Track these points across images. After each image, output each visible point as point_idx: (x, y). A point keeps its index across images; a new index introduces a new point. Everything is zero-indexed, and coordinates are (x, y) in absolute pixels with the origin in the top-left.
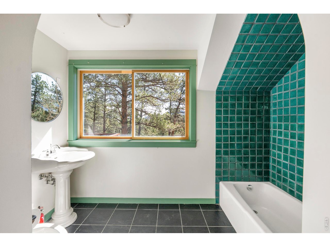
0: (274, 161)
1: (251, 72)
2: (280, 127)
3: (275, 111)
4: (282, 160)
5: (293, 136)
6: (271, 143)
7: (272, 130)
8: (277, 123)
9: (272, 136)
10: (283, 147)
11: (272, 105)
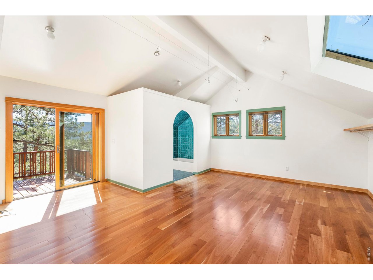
0: (180, 150)
1: (176, 121)
2: (181, 139)
3: (180, 134)
4: (182, 149)
5: (185, 141)
6: (179, 144)
7: (179, 140)
8: (180, 138)
9: (179, 142)
10: (182, 145)
11: (178, 131)
